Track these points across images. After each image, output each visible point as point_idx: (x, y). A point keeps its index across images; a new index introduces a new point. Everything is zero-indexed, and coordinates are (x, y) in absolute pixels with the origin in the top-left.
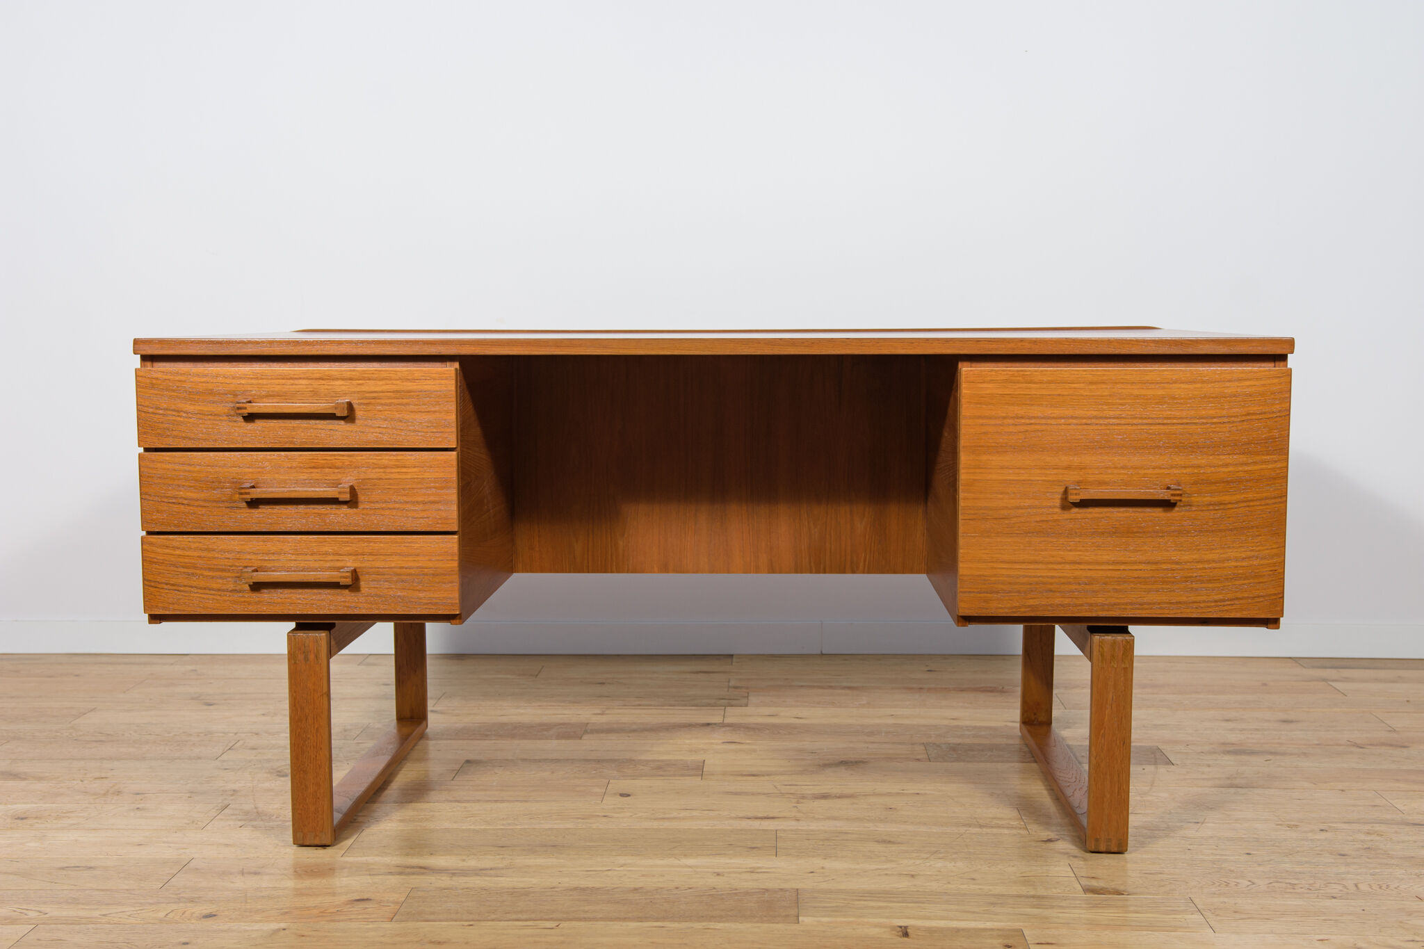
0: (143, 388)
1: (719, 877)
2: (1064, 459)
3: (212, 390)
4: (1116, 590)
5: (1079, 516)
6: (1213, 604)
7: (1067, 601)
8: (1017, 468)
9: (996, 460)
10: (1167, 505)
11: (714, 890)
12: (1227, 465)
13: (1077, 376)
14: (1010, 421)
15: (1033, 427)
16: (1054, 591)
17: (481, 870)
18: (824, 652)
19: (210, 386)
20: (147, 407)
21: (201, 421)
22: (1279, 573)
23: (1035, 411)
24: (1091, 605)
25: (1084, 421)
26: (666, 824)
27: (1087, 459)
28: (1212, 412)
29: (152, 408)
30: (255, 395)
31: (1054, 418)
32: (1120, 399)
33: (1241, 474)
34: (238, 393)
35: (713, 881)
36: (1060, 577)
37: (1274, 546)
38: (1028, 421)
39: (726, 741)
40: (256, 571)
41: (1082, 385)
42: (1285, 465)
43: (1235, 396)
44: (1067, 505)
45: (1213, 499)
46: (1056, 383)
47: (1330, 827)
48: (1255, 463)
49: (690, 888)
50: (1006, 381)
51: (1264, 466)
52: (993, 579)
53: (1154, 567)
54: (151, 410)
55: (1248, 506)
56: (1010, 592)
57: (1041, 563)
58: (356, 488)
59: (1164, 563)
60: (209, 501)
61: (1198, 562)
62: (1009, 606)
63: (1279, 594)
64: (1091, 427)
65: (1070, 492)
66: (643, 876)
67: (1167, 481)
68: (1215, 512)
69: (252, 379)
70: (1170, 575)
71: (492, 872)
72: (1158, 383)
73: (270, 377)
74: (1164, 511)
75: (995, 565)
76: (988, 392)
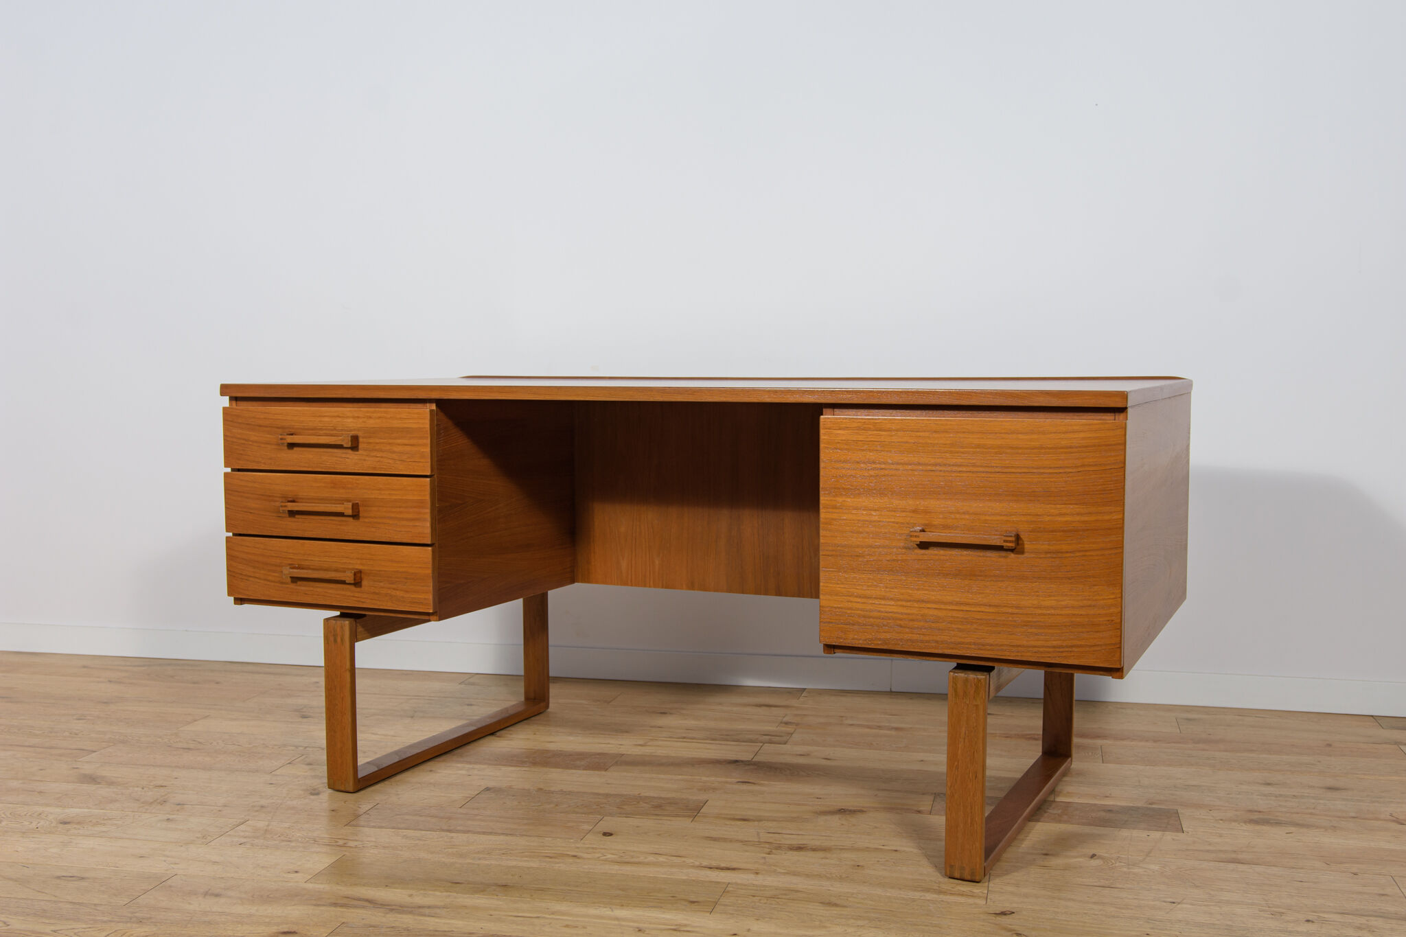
2: (911, 503)
4: (960, 630)
7: (916, 637)
8: (870, 510)
9: (851, 501)
14: (863, 466)
15: (882, 472)
16: (904, 627)
17: (420, 907)
18: (893, 690)
22: (1115, 623)
23: (885, 457)
24: (937, 642)
25: (929, 468)
26: (628, 869)
27: (932, 504)
28: (1048, 463)
31: (902, 464)
32: (962, 447)
33: (1078, 524)
36: (909, 614)
37: (1113, 596)
38: (878, 466)
39: (741, 780)
41: (927, 434)
42: (1121, 516)
43: (1070, 447)
45: (1051, 548)
47: (1319, 917)
48: (1091, 514)
50: (859, 428)
51: (1100, 517)
52: (849, 611)
53: (995, 610)
55: (1085, 556)
56: (865, 625)
57: (892, 599)
58: (360, 505)
59: (1005, 606)
61: (1037, 608)
62: (863, 637)
63: (1118, 643)
64: (936, 474)
66: (567, 926)
67: (1007, 527)
68: (1053, 560)
70: (1011, 619)
71: (427, 911)
72: (996, 433)
75: (852, 599)
76: (842, 438)
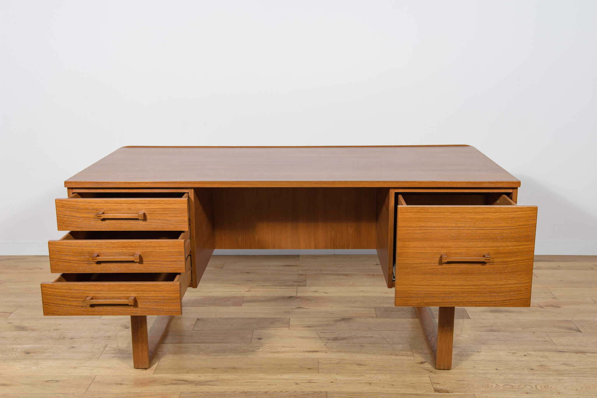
0: (58, 207)
1: (297, 385)
2: (441, 244)
3: (87, 208)
4: (461, 296)
5: (446, 267)
6: (501, 302)
7: (440, 301)
8: (421, 248)
9: (412, 244)
10: (483, 263)
11: (295, 393)
12: (509, 246)
13: (447, 210)
14: (419, 228)
15: (428, 231)
16: (435, 297)
17: (207, 382)
19: (87, 206)
20: (61, 215)
21: (83, 221)
22: (529, 290)
23: (429, 224)
24: (450, 302)
25: (450, 228)
26: (277, 355)
27: (451, 244)
28: (503, 225)
29: (63, 215)
30: (105, 210)
31: (437, 227)
32: (465, 219)
33: (515, 250)
34: (98, 209)
35: (295, 388)
36: (438, 291)
37: (528, 279)
38: (426, 228)
40: (92, 299)
41: (449, 214)
42: (533, 246)
43: (513, 218)
44: (441, 263)
45: (503, 260)
46: (438, 213)
47: (528, 353)
48: (521, 245)
49: (286, 392)
51: (524, 247)
52: (410, 292)
53: (477, 287)
54: (62, 216)
55: (517, 263)
56: (417, 297)
57: (430, 285)
58: (142, 255)
59: (482, 285)
60: (79, 261)
61: (495, 285)
62: (416, 303)
63: (528, 298)
64: (452, 231)
65: (443, 258)
66: (268, 385)
67: (484, 253)
68: (503, 265)
69: (104, 203)
70: (484, 290)
71: (211, 383)
73: (111, 203)
74: (482, 265)
75: (411, 286)
76: (409, 216)
